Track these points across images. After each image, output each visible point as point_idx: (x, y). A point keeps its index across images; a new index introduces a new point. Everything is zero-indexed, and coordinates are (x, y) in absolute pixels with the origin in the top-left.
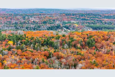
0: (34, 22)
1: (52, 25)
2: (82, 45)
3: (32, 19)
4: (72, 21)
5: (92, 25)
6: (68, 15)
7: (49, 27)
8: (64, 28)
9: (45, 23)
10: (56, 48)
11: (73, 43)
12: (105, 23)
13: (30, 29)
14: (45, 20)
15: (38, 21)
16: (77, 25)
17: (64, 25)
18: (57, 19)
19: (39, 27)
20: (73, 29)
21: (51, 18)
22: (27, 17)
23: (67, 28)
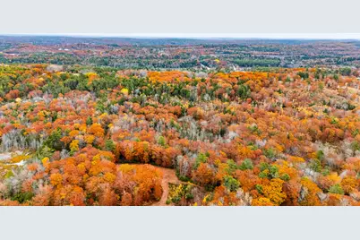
0: (163, 56)
1: (187, 60)
2: (230, 95)
3: (162, 53)
5: (238, 60)
6: (207, 47)
7: (183, 64)
8: (202, 65)
9: (177, 57)
10: (192, 100)
11: (217, 92)
12: (256, 57)
14: (177, 54)
15: (168, 54)
16: (218, 61)
17: (201, 61)
18: (193, 53)
19: (170, 63)
20: (214, 66)
21: (185, 51)
22: (155, 50)
23: (206, 65)
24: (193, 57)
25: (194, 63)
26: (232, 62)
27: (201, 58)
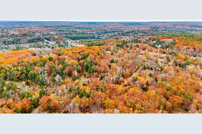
0: (13, 35)
1: (33, 37)
3: (12, 32)
4: (51, 33)
5: (69, 36)
6: (46, 27)
7: (30, 40)
8: (45, 40)
9: (25, 35)
10: (42, 84)
12: (80, 33)
13: (8, 44)
14: (25, 33)
15: (17, 33)
16: (56, 37)
17: (44, 37)
18: (37, 31)
19: (19, 40)
20: (54, 40)
21: (31, 30)
22: (6, 30)
23: (48, 40)
24: (38, 34)
25: (39, 39)
26: (66, 37)
27: (44, 35)
